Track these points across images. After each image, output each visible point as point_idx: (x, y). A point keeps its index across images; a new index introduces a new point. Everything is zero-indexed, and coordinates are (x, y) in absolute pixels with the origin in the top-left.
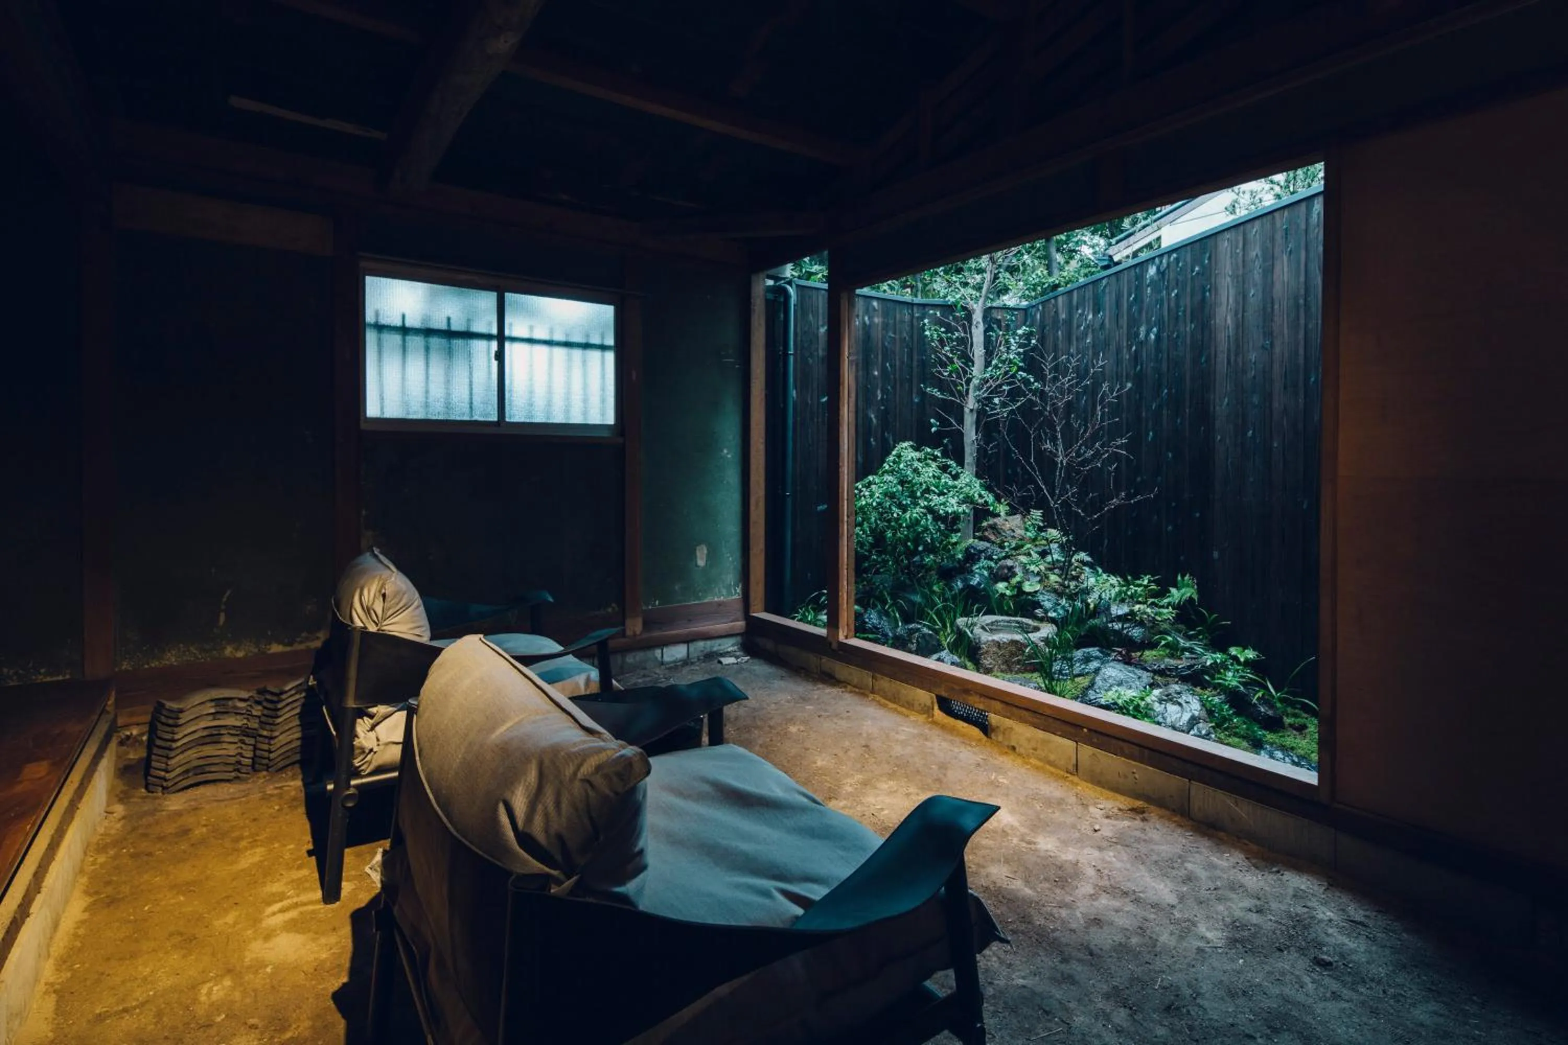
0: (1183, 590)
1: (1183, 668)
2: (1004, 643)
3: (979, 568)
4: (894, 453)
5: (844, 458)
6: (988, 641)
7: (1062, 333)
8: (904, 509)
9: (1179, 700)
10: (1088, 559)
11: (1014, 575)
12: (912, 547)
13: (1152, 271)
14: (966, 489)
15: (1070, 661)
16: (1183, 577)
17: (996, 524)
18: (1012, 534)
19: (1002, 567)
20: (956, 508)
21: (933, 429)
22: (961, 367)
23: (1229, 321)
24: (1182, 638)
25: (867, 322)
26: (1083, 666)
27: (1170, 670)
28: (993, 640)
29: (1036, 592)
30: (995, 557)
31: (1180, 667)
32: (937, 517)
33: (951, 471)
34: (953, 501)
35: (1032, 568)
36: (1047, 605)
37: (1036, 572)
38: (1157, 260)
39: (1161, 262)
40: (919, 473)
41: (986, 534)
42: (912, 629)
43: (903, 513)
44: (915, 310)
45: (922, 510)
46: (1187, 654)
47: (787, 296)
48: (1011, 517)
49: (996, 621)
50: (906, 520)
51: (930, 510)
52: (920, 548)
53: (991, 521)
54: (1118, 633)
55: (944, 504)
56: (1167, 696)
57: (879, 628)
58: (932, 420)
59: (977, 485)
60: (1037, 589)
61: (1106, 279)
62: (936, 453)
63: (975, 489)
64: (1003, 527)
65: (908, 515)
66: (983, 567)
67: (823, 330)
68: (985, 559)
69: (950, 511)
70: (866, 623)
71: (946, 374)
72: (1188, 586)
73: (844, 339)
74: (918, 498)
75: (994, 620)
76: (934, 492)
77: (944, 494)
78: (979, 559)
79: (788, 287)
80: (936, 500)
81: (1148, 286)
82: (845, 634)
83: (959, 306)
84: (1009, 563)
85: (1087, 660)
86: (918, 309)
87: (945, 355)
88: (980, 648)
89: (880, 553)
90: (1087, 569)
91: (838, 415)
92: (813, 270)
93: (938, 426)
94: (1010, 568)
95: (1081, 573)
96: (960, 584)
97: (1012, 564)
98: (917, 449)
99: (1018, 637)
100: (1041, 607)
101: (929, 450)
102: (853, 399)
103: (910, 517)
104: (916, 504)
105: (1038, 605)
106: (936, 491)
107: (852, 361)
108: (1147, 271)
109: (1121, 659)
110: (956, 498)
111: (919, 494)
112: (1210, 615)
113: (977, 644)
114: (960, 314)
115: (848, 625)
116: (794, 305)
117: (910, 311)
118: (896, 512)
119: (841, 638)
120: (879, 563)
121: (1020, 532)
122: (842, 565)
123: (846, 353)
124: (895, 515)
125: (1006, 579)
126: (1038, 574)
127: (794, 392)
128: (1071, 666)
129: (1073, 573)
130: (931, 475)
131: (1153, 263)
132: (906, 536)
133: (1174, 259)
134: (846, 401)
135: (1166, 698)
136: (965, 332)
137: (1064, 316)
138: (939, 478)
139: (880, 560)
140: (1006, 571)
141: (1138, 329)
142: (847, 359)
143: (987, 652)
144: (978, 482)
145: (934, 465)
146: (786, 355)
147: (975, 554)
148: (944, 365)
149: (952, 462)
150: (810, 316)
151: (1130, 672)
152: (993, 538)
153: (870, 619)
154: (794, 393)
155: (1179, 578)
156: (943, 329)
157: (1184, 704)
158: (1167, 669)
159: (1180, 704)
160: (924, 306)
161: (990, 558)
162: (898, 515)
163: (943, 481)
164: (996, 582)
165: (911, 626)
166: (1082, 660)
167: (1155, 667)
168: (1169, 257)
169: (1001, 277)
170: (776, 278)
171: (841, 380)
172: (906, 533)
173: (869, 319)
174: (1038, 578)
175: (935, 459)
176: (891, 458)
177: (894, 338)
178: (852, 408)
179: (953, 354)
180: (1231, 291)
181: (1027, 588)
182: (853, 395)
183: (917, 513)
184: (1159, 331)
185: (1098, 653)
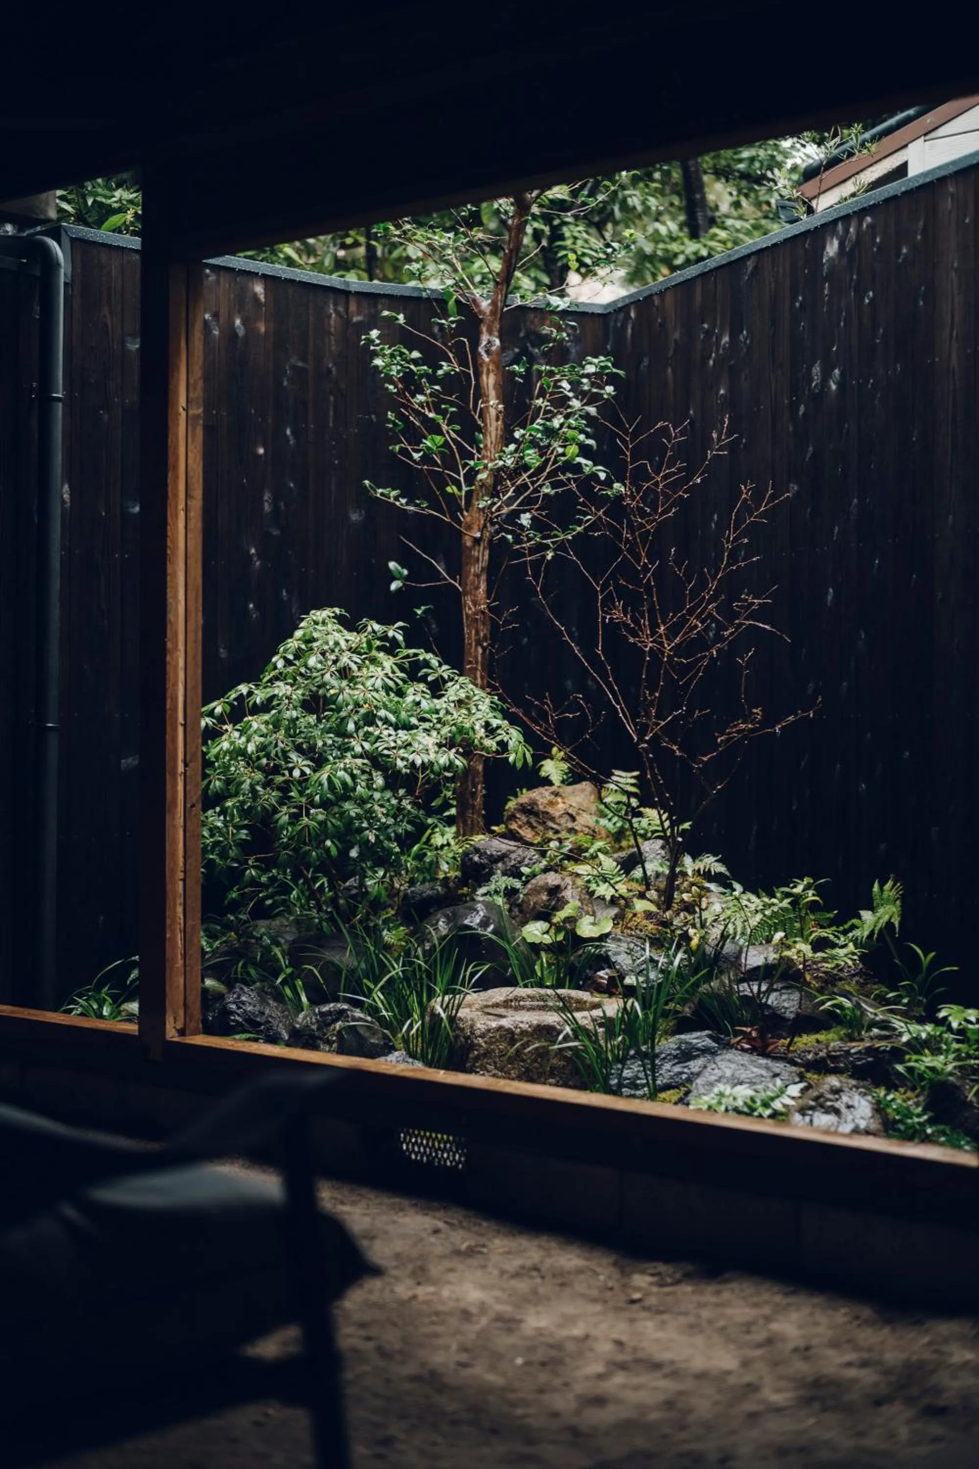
0: (881, 911)
1: (859, 1052)
2: (523, 1033)
3: (488, 893)
4: (298, 634)
5: (176, 635)
6: (489, 1031)
7: (674, 371)
8: (319, 762)
9: (837, 1105)
10: (721, 868)
11: (562, 903)
12: (334, 852)
13: (832, 248)
14: (459, 715)
15: (650, 1059)
16: (881, 886)
17: (534, 803)
18: (570, 825)
19: (537, 891)
20: (432, 757)
21: (394, 586)
22: (453, 440)
23: (954, 361)
24: (871, 1006)
25: (241, 332)
26: (677, 1069)
27: (834, 1059)
28: (501, 1028)
29: (603, 937)
30: (525, 870)
31: (853, 1051)
32: (394, 780)
33: (427, 675)
34: (430, 741)
35: (604, 890)
36: (623, 961)
37: (608, 898)
38: (840, 227)
39: (847, 231)
40: (352, 679)
41: (514, 826)
42: (330, 1013)
43: (315, 771)
44: (353, 307)
45: (359, 761)
46: (876, 1031)
47: (49, 264)
48: (570, 789)
49: (516, 999)
50: (321, 784)
51: (377, 761)
52: (354, 853)
53: (526, 796)
54: (748, 1001)
55: (407, 745)
56: (816, 1099)
57: (260, 1024)
58: (392, 565)
59: (485, 706)
60: (607, 930)
61: (753, 258)
62: (391, 634)
63: (479, 715)
64: (550, 810)
65: (324, 776)
66: (497, 892)
67: (134, 346)
68: (504, 874)
69: (418, 762)
70: (232, 1013)
71: (416, 456)
72: (888, 901)
73: (178, 369)
74: (351, 736)
75: (511, 997)
76: (386, 721)
77: (408, 727)
78: (492, 873)
79: (53, 244)
80: (389, 738)
81: (826, 279)
82: (180, 1026)
83: (451, 303)
84: (552, 879)
85: (686, 1055)
86: (359, 306)
87: (418, 414)
88: (472, 1047)
89: (265, 866)
90: (712, 886)
91: (164, 536)
92: (113, 202)
93: (407, 579)
94: (554, 891)
95: (700, 897)
96: (443, 926)
97: (556, 883)
98: (349, 624)
99: (551, 1018)
100: (611, 965)
101: (377, 627)
102: (197, 504)
103: (329, 778)
104: (345, 749)
105: (605, 961)
106: (392, 718)
107: (196, 417)
108: (824, 248)
109: (747, 1046)
110: (434, 733)
111: (351, 727)
112: (925, 956)
113: (467, 1038)
114: (451, 321)
115: (185, 1005)
116: (66, 284)
117: (341, 309)
118: (300, 764)
119: (171, 1034)
120: (265, 886)
121: (586, 820)
122: (173, 871)
123: (182, 402)
124: (296, 773)
125: (544, 915)
126: (613, 901)
127: (66, 487)
128: (654, 1069)
129: (686, 896)
130: (379, 683)
131: (834, 233)
132: (320, 823)
133: (868, 226)
134: (181, 506)
135: (812, 1103)
136: (463, 362)
137: (677, 335)
138: (401, 693)
139: (264, 879)
140: (544, 897)
141: (809, 370)
142: (183, 414)
143: (487, 1054)
144: (487, 701)
145: (388, 662)
146: (46, 402)
147: (483, 866)
148: (415, 438)
149: (429, 656)
150: (106, 311)
151: (759, 1066)
152: (527, 834)
153: (239, 1004)
154: (66, 492)
155: (876, 888)
156: (416, 354)
157: (844, 1110)
158: (829, 1056)
159: (837, 1112)
160: (372, 298)
161: (515, 873)
162: (303, 773)
163: (409, 699)
164: (524, 923)
165: (325, 1008)
166: (675, 1057)
167: (810, 1057)
168: (860, 224)
169: (567, 234)
170: (22, 222)
171: (171, 461)
172: (321, 817)
173: (244, 323)
174: (614, 911)
175: (391, 647)
176: (292, 644)
177: (303, 370)
178: (197, 523)
179: (438, 411)
180: (956, 300)
181: (586, 929)
182: (198, 493)
183: (345, 770)
184: (842, 374)
185: (708, 1042)
